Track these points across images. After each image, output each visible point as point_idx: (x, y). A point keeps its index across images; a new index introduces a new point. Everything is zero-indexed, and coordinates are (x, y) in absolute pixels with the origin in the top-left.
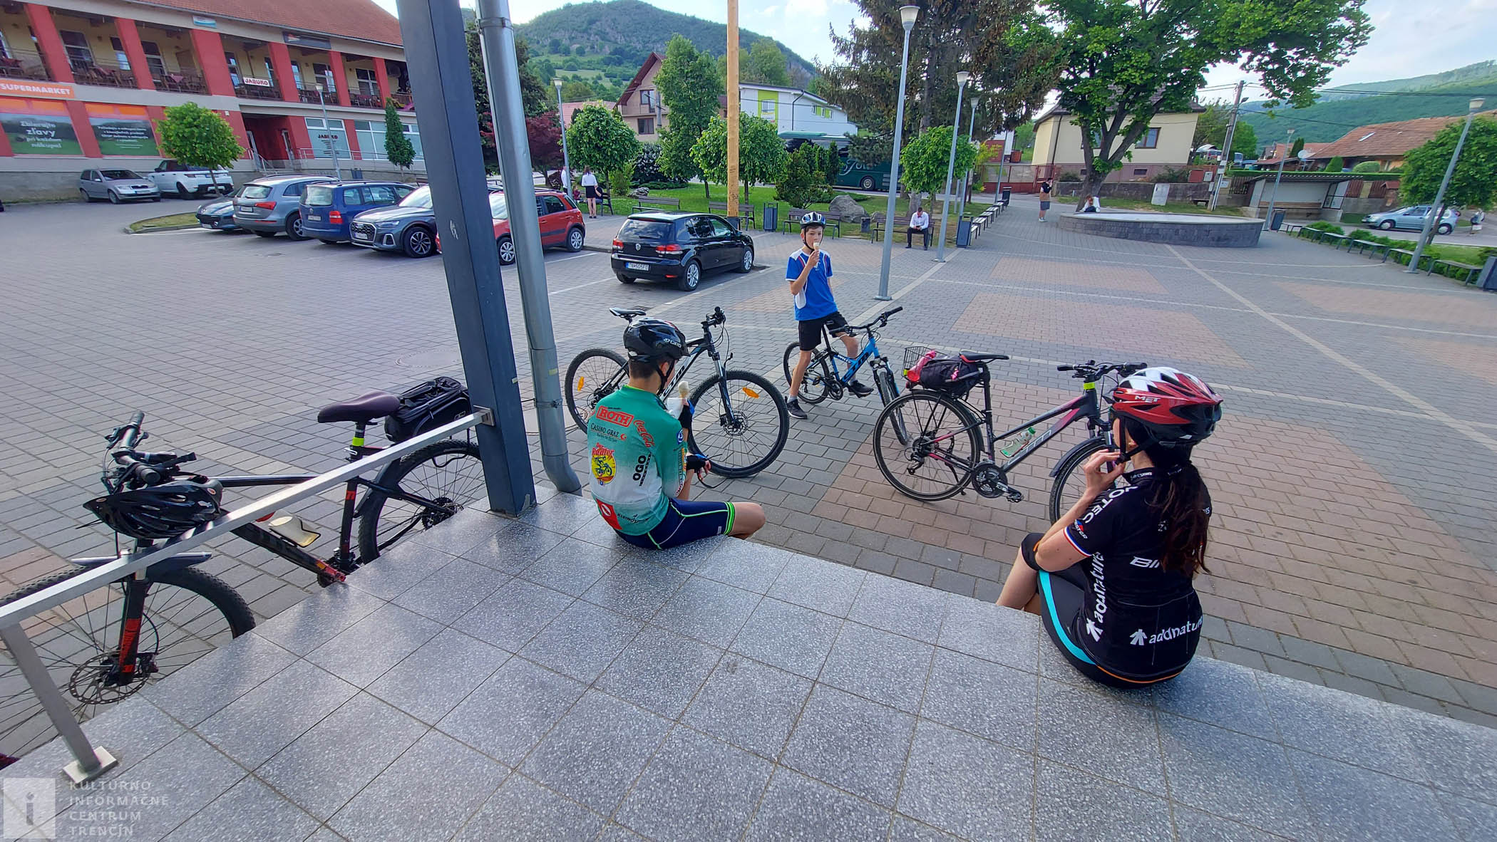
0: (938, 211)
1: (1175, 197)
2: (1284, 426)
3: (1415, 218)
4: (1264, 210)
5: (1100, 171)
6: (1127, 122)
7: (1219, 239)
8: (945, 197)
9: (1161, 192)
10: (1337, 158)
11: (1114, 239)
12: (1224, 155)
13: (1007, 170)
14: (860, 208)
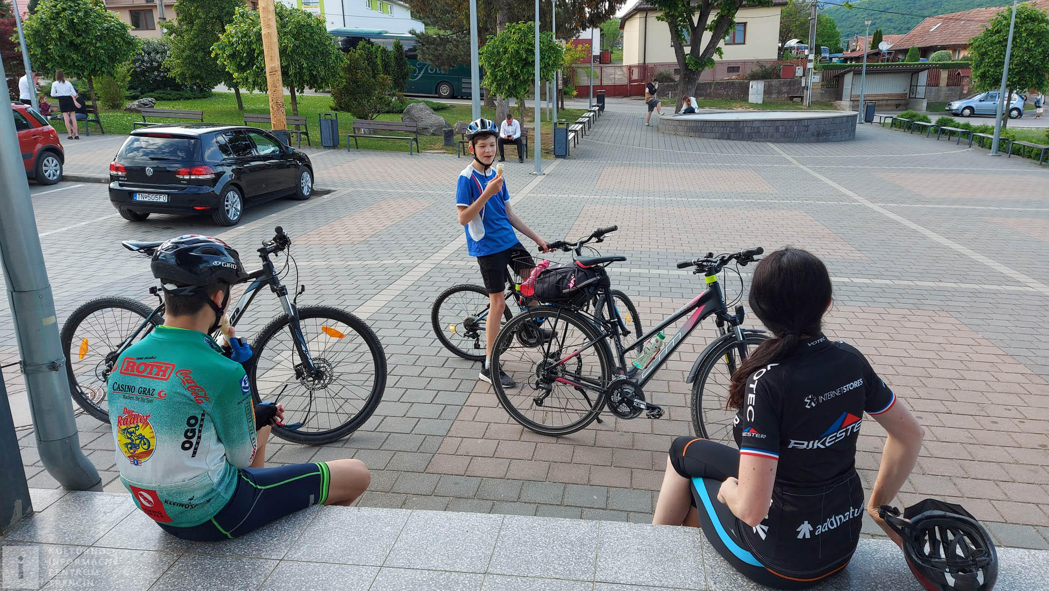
0: (529, 119)
1: (771, 94)
2: (906, 312)
3: (989, 104)
4: (856, 103)
5: (694, 69)
6: (712, 17)
7: (818, 134)
8: (535, 104)
9: (756, 89)
10: (913, 49)
11: (717, 141)
12: (811, 49)
13: (598, 71)
14: (439, 119)
